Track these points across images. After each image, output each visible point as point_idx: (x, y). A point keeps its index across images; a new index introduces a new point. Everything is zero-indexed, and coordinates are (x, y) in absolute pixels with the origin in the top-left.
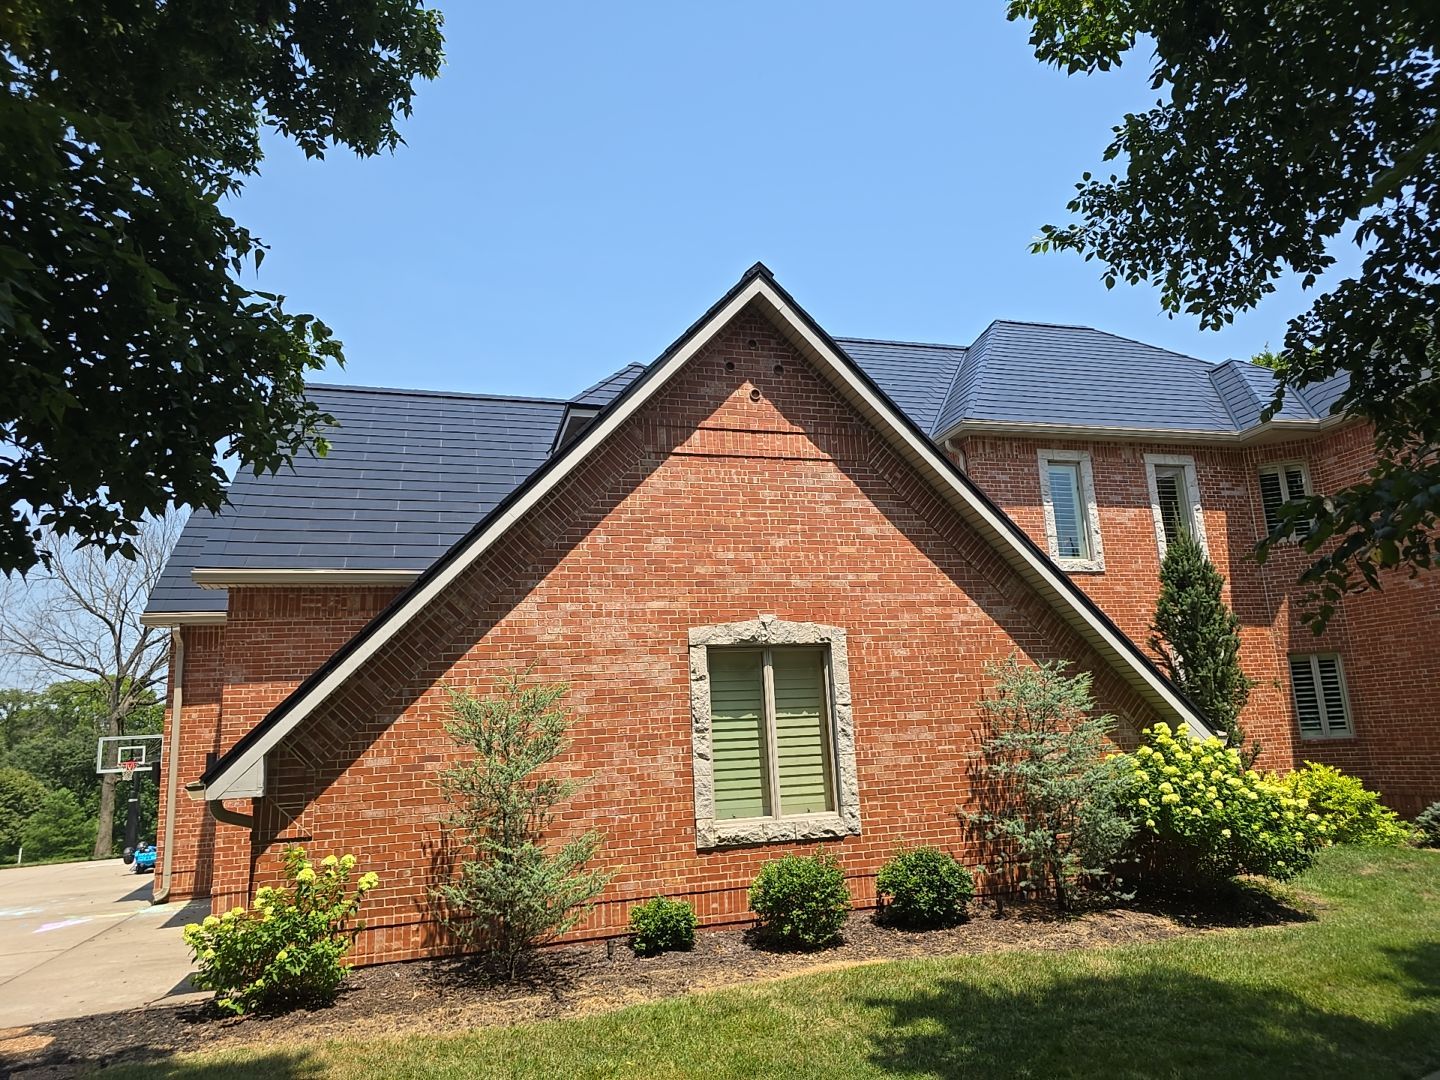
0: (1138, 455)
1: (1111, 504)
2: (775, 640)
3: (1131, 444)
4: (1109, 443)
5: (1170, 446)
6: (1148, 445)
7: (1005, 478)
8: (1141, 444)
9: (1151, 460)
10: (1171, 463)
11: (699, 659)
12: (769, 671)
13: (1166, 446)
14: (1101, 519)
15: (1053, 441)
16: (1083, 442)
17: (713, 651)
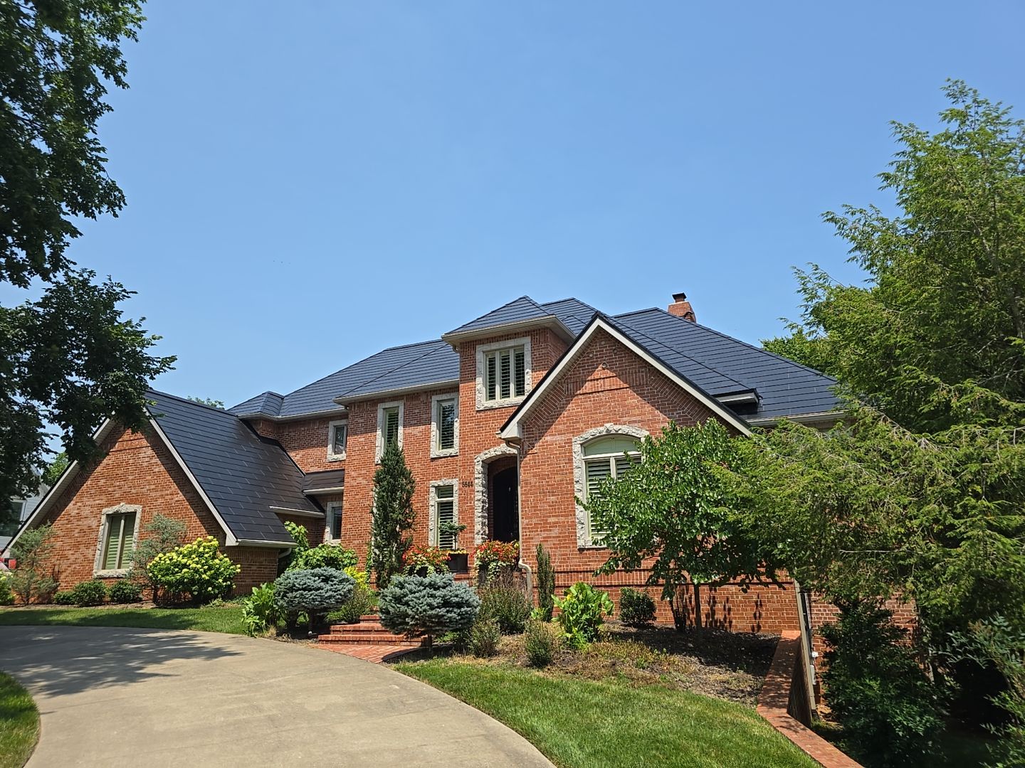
0: (429, 397)
1: (411, 425)
2: (123, 511)
3: (426, 392)
4: (414, 394)
5: (446, 389)
6: (434, 391)
7: (362, 421)
8: (431, 391)
9: (435, 398)
10: (446, 398)
11: (104, 518)
12: (123, 522)
13: (444, 389)
14: (404, 434)
15: (386, 398)
16: (401, 396)
17: (108, 515)
